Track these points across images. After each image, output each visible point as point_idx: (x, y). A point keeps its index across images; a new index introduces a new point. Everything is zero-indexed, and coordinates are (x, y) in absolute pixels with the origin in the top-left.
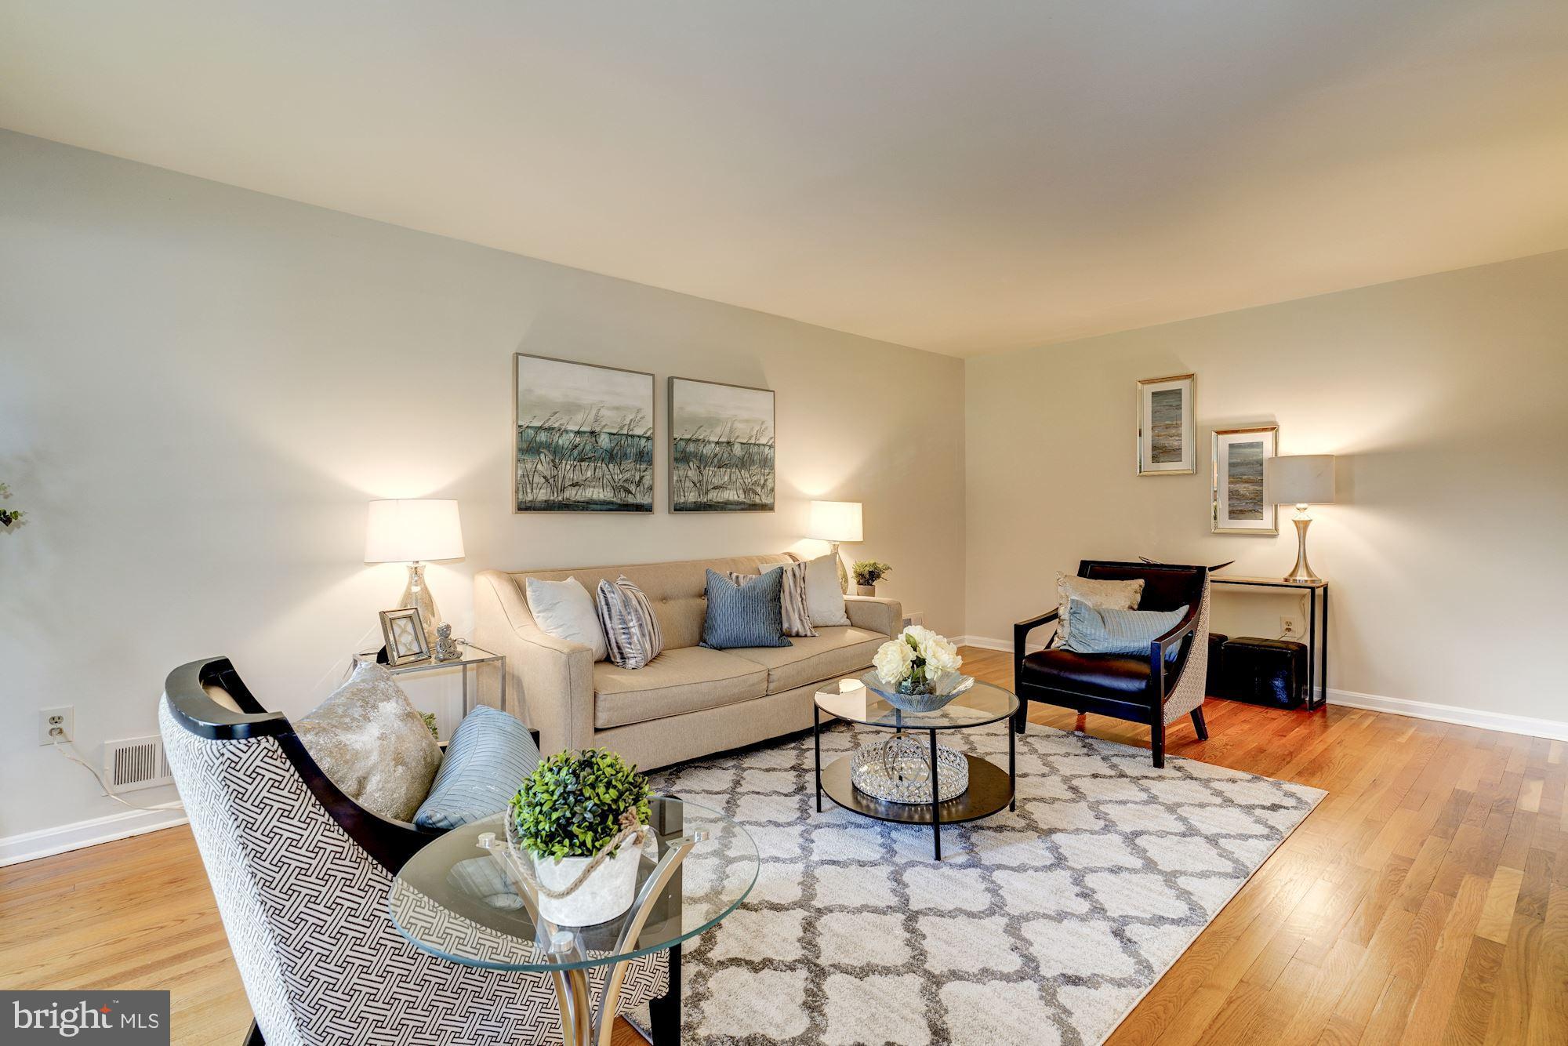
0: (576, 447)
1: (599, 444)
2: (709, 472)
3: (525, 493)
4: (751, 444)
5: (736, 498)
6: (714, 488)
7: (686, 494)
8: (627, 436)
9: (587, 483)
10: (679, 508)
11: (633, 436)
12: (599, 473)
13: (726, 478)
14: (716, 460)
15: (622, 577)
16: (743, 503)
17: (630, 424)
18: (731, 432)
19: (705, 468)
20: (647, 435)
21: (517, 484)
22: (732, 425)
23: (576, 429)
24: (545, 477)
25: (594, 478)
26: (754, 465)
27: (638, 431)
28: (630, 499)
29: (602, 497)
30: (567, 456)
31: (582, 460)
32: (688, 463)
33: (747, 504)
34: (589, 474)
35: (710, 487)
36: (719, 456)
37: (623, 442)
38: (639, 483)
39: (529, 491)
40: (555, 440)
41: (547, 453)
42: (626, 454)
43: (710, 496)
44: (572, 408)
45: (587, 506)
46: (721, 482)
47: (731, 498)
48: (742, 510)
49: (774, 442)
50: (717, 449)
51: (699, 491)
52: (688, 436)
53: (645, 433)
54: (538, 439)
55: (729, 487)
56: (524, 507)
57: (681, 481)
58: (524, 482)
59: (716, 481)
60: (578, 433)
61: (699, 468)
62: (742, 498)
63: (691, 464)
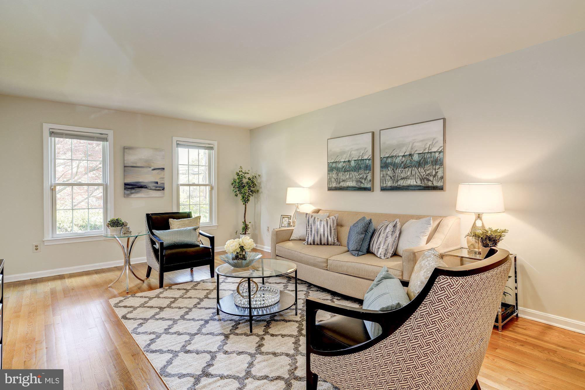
0: (344, 167)
1: (351, 165)
2: (398, 171)
3: (330, 184)
4: (425, 153)
5: (415, 183)
6: (402, 179)
7: (386, 182)
8: (361, 160)
9: (347, 180)
10: (383, 189)
11: (363, 160)
12: (351, 176)
13: (409, 173)
14: (403, 165)
15: (338, 215)
16: (420, 186)
17: (362, 155)
18: (412, 149)
19: (396, 169)
20: (369, 158)
21: (328, 181)
22: (412, 145)
23: (343, 161)
24: (335, 179)
25: (350, 178)
26: (428, 164)
27: (365, 157)
28: (362, 186)
29: (352, 185)
30: (341, 171)
31: (345, 172)
32: (388, 168)
33: (422, 186)
34: (348, 176)
35: (399, 178)
36: (405, 162)
37: (359, 163)
38: (365, 179)
39: (331, 184)
40: (337, 165)
41: (335, 170)
42: (360, 167)
43: (399, 183)
44: (342, 153)
45: (347, 189)
46: (405, 176)
47: (412, 184)
48: (419, 190)
49: (443, 149)
50: (403, 159)
51: (393, 180)
52: (387, 156)
53: (368, 158)
54: (333, 166)
55: (411, 178)
56: (330, 189)
57: (384, 177)
58: (330, 181)
59: (403, 175)
60: (344, 162)
61: (393, 169)
62: (419, 183)
63: (389, 168)
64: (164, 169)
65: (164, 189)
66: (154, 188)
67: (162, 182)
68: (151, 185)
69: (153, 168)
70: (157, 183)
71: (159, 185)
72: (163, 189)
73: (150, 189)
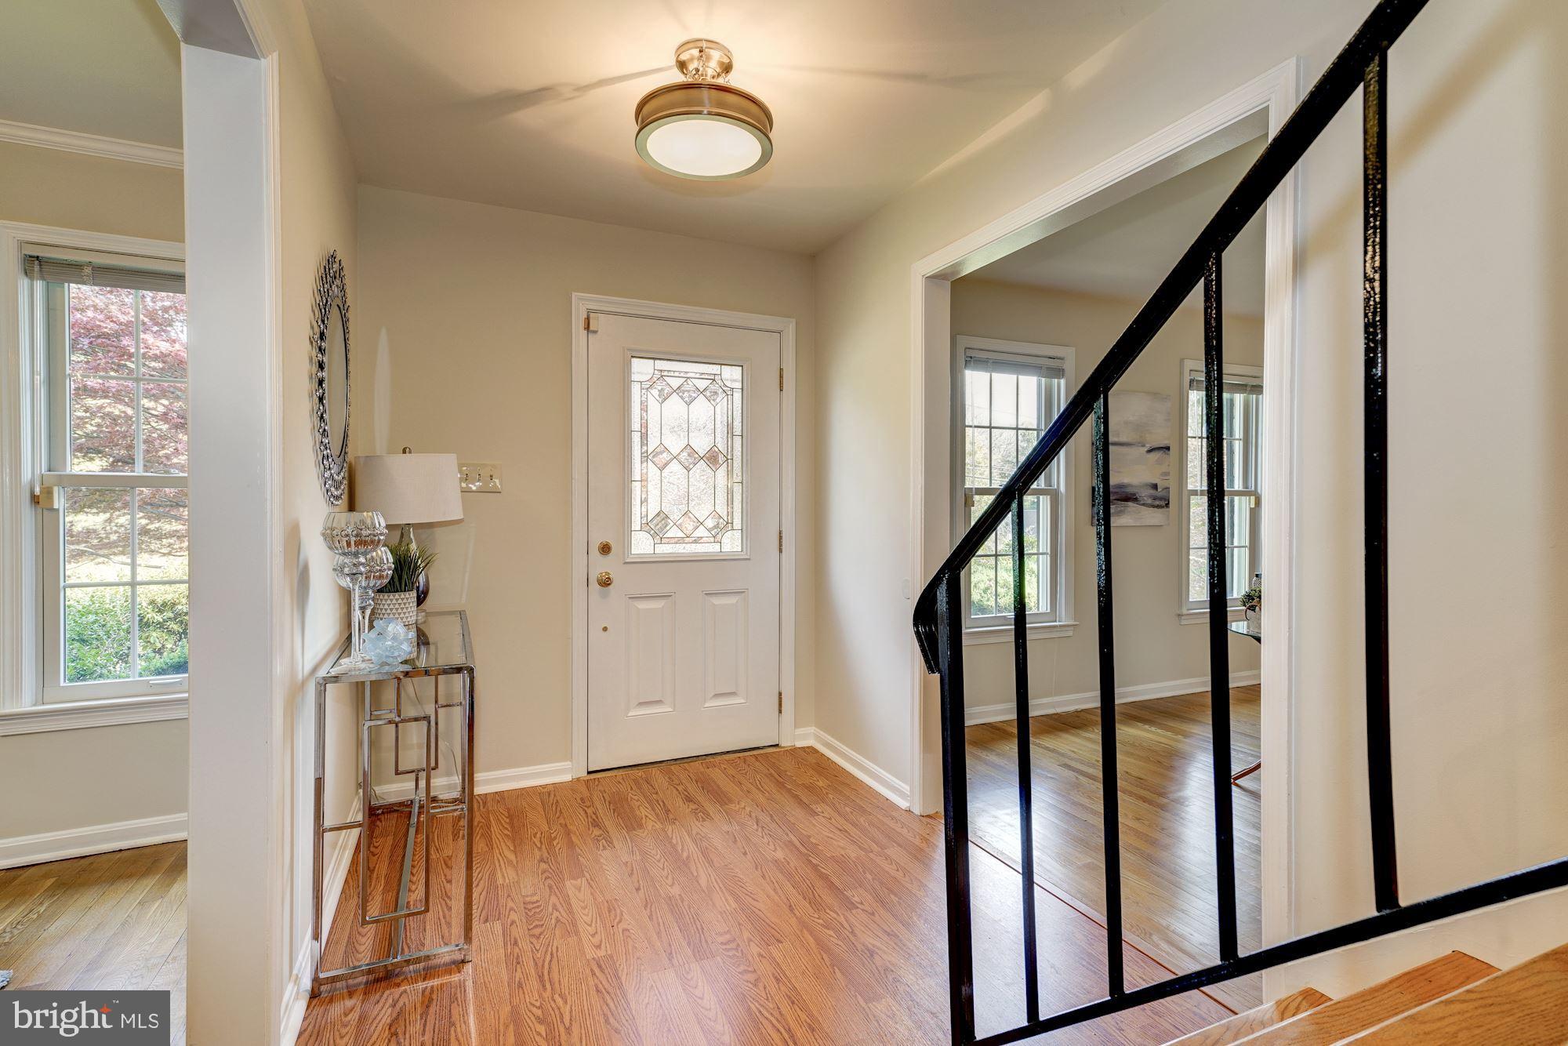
64: (1168, 448)
65: (1168, 503)
66: (1149, 501)
67: (1167, 485)
68: (1145, 494)
69: (1148, 446)
70: (1155, 487)
71: (1160, 493)
72: (1167, 505)
73: (1143, 505)
